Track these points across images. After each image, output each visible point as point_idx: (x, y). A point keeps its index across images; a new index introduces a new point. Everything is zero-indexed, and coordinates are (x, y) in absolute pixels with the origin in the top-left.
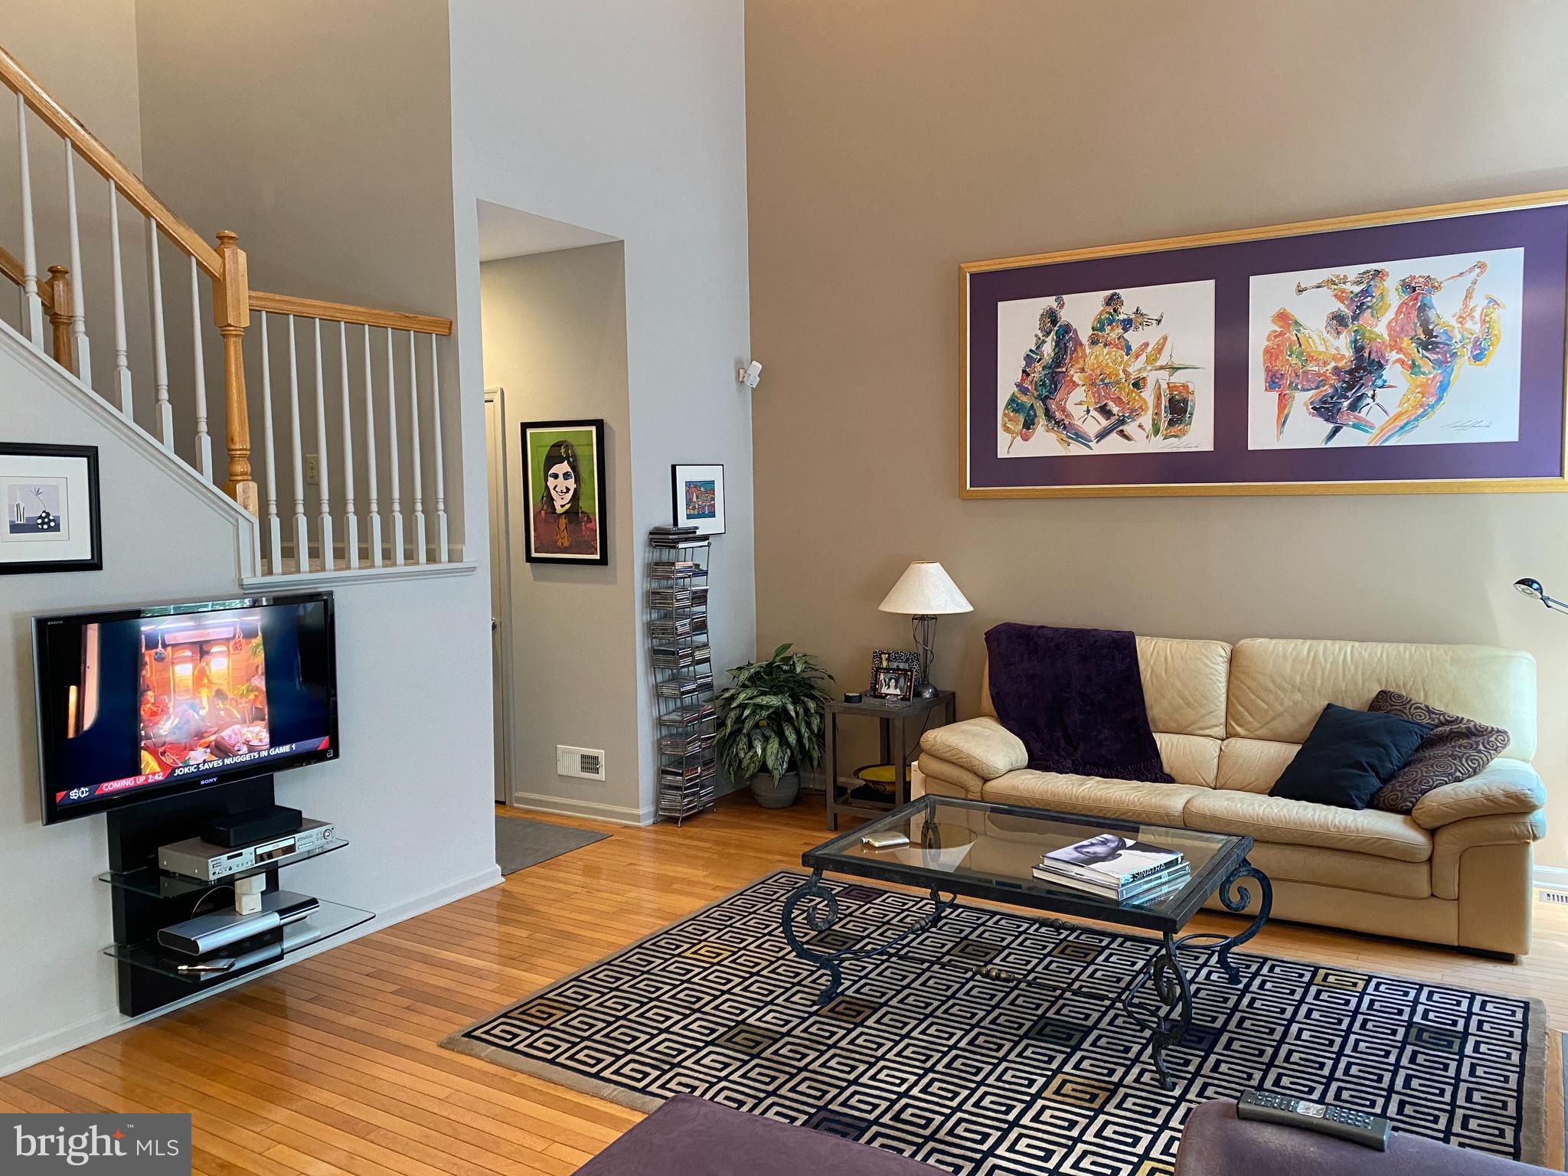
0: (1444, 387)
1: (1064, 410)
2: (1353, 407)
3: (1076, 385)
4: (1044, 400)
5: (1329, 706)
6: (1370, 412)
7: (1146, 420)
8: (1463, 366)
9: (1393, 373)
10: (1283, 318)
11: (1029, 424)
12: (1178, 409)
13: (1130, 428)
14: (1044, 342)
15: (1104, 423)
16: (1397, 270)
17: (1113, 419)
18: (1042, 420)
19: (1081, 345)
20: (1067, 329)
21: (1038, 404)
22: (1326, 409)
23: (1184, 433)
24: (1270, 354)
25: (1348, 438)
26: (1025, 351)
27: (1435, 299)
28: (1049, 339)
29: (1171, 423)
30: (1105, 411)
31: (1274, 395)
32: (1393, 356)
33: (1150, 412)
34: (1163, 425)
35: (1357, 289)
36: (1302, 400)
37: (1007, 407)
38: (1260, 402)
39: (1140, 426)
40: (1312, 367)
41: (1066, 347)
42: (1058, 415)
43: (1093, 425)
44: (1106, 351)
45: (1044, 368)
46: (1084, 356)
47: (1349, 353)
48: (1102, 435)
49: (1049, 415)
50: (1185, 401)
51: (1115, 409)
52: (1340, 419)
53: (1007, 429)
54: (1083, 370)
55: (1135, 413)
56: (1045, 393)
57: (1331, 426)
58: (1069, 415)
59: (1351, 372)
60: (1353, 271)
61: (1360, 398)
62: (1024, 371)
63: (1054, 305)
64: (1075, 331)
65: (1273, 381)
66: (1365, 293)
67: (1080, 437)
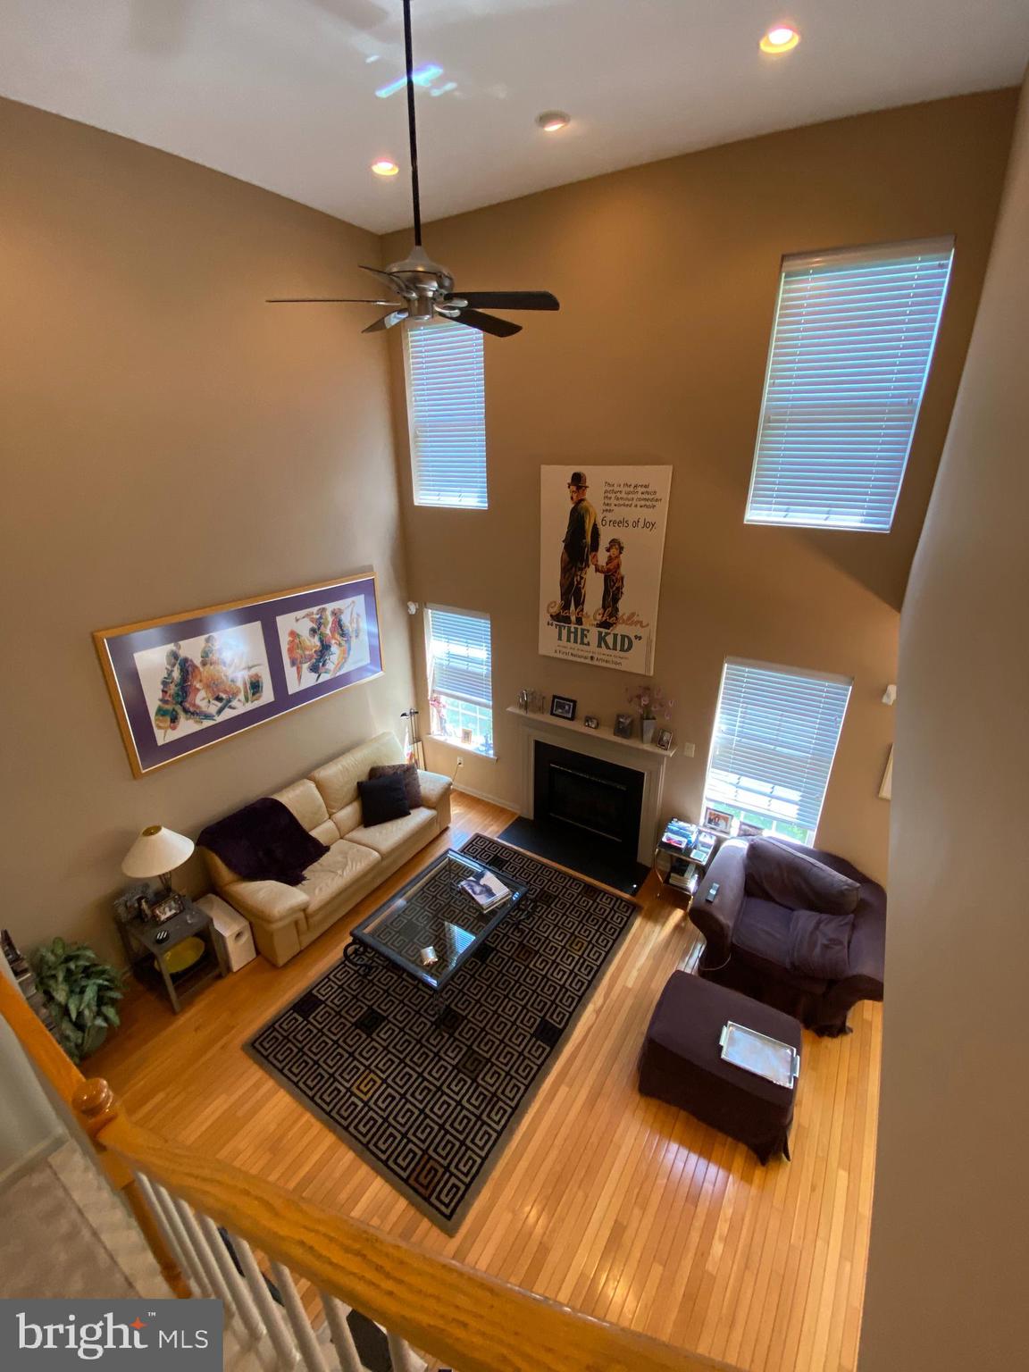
0: (350, 649)
1: (194, 705)
2: (323, 665)
3: (198, 690)
4: (181, 703)
5: (358, 783)
6: (330, 666)
7: (241, 696)
8: (354, 641)
9: (334, 648)
10: (293, 634)
11: (174, 719)
12: (255, 686)
13: (234, 703)
14: (172, 671)
15: (220, 705)
16: (330, 607)
17: (224, 701)
18: (182, 716)
19: (197, 667)
20: (186, 660)
21: (178, 708)
22: (314, 669)
23: (260, 697)
24: (290, 650)
25: (325, 677)
26: (160, 679)
27: (343, 617)
28: (176, 669)
29: (254, 694)
30: (218, 699)
31: (295, 668)
32: (333, 641)
33: (242, 693)
34: (250, 696)
35: (318, 616)
36: (305, 666)
37: (157, 714)
38: (290, 672)
39: (239, 700)
40: (307, 653)
41: (187, 671)
42: (192, 709)
43: (213, 708)
44: (212, 667)
45: (176, 686)
46: (200, 673)
47: (319, 644)
48: (220, 712)
49: (186, 711)
50: (258, 682)
51: (224, 696)
52: (321, 670)
53: (159, 727)
54: (201, 681)
55: (235, 695)
56: (180, 700)
57: (317, 675)
58: (198, 707)
59: (321, 651)
60: (315, 609)
61: (325, 661)
62: (163, 691)
63: (174, 648)
64: (191, 661)
65: (293, 663)
66: (321, 618)
67: (208, 716)
